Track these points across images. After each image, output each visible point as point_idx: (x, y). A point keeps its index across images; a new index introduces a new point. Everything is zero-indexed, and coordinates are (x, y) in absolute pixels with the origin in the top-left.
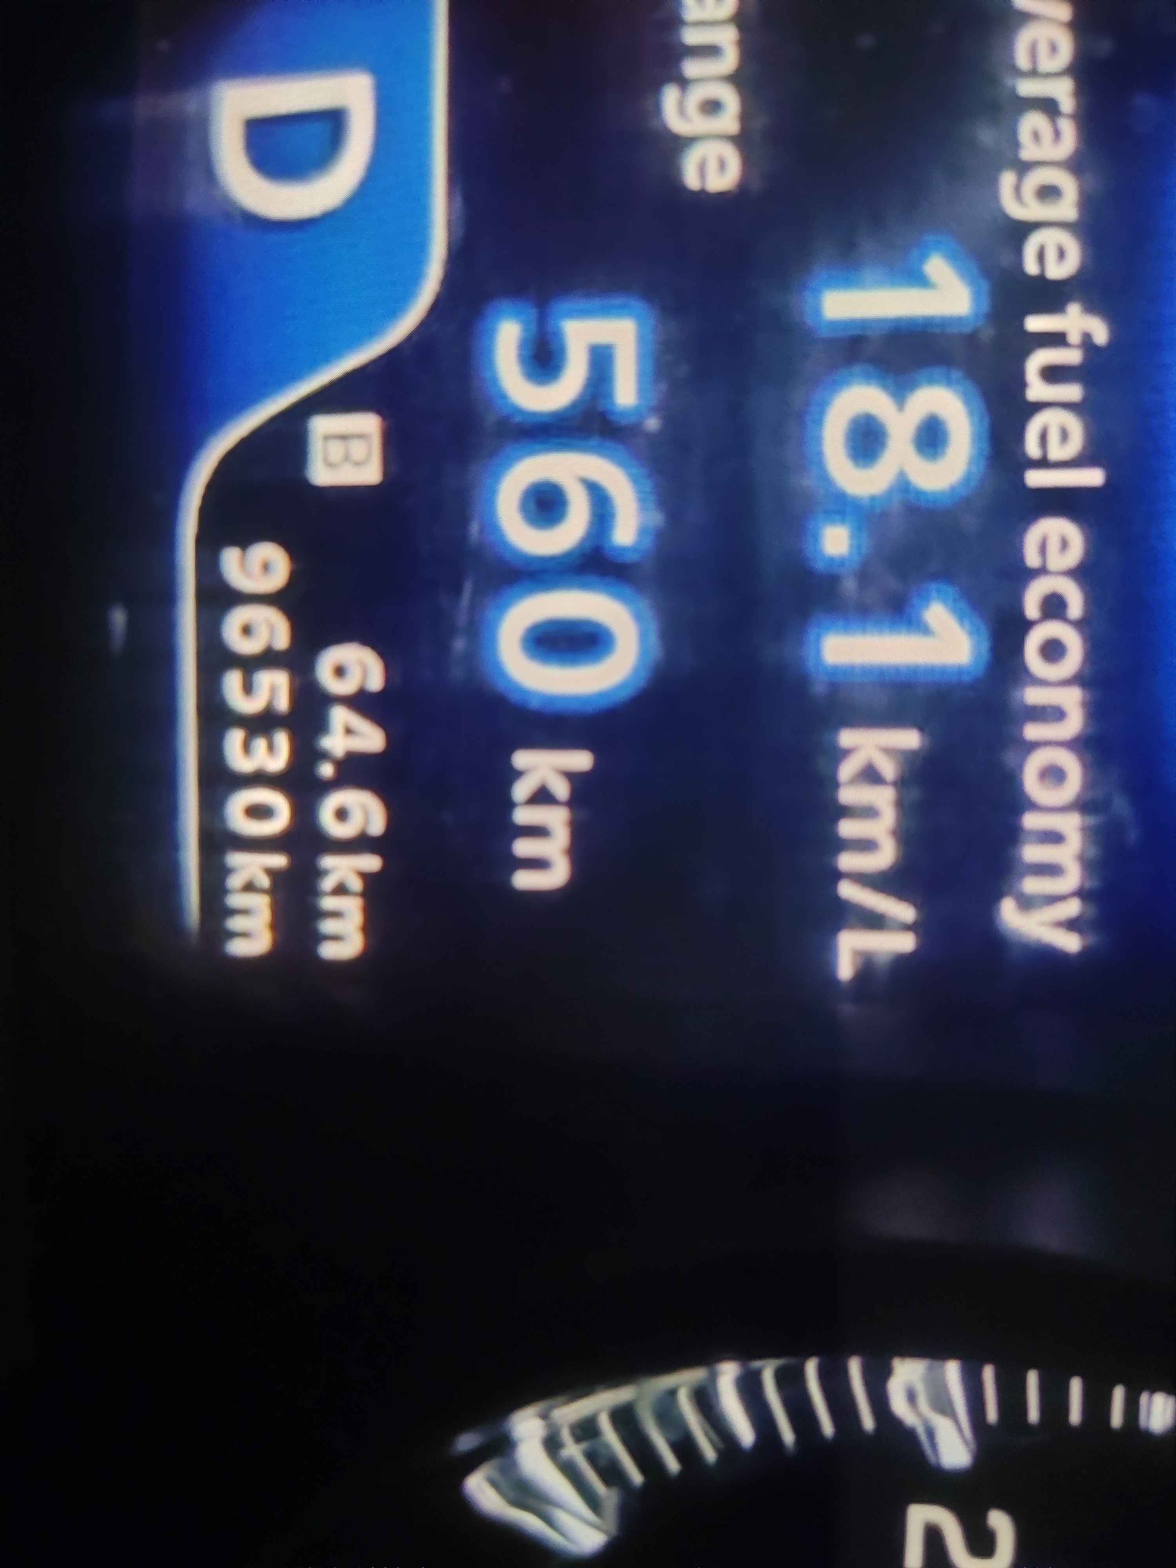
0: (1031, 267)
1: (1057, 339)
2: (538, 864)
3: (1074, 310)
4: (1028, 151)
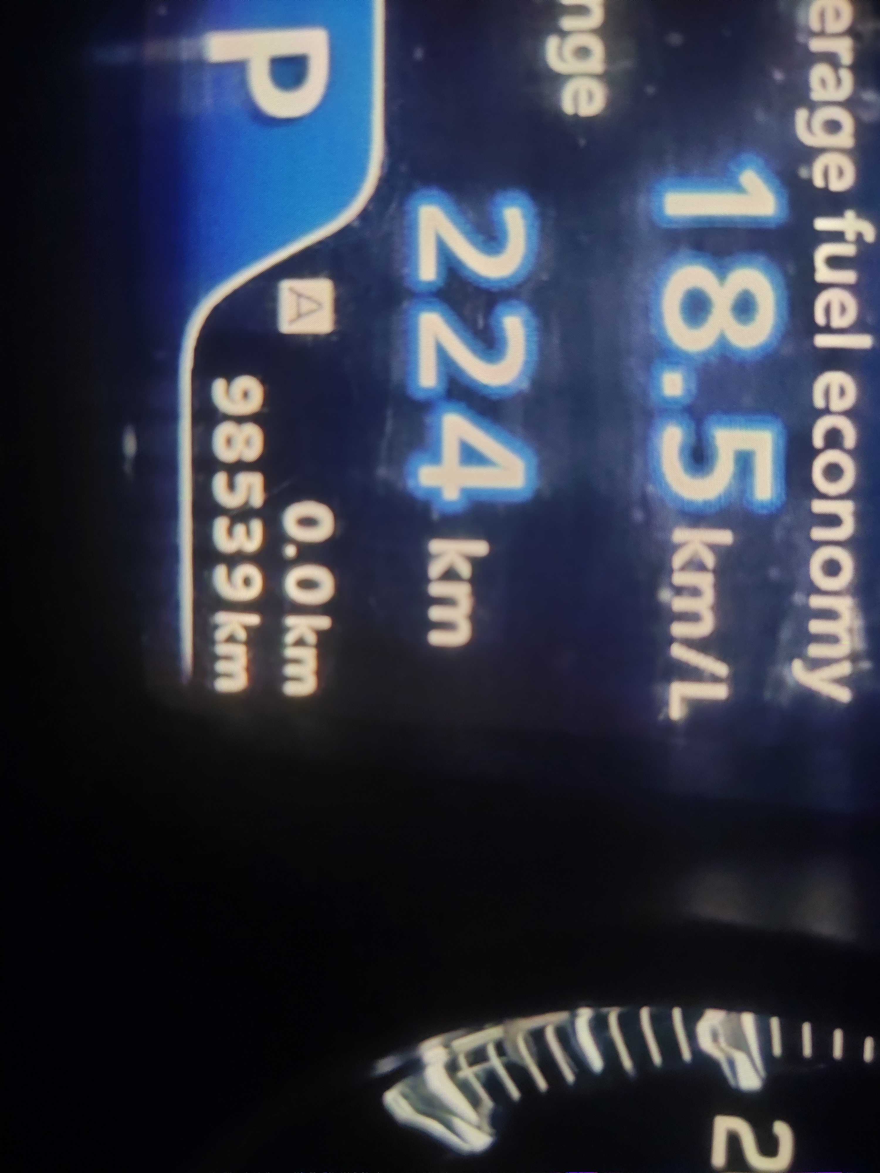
0: (819, 182)
1: (838, 237)
2: (447, 626)
3: (850, 215)
4: (817, 94)
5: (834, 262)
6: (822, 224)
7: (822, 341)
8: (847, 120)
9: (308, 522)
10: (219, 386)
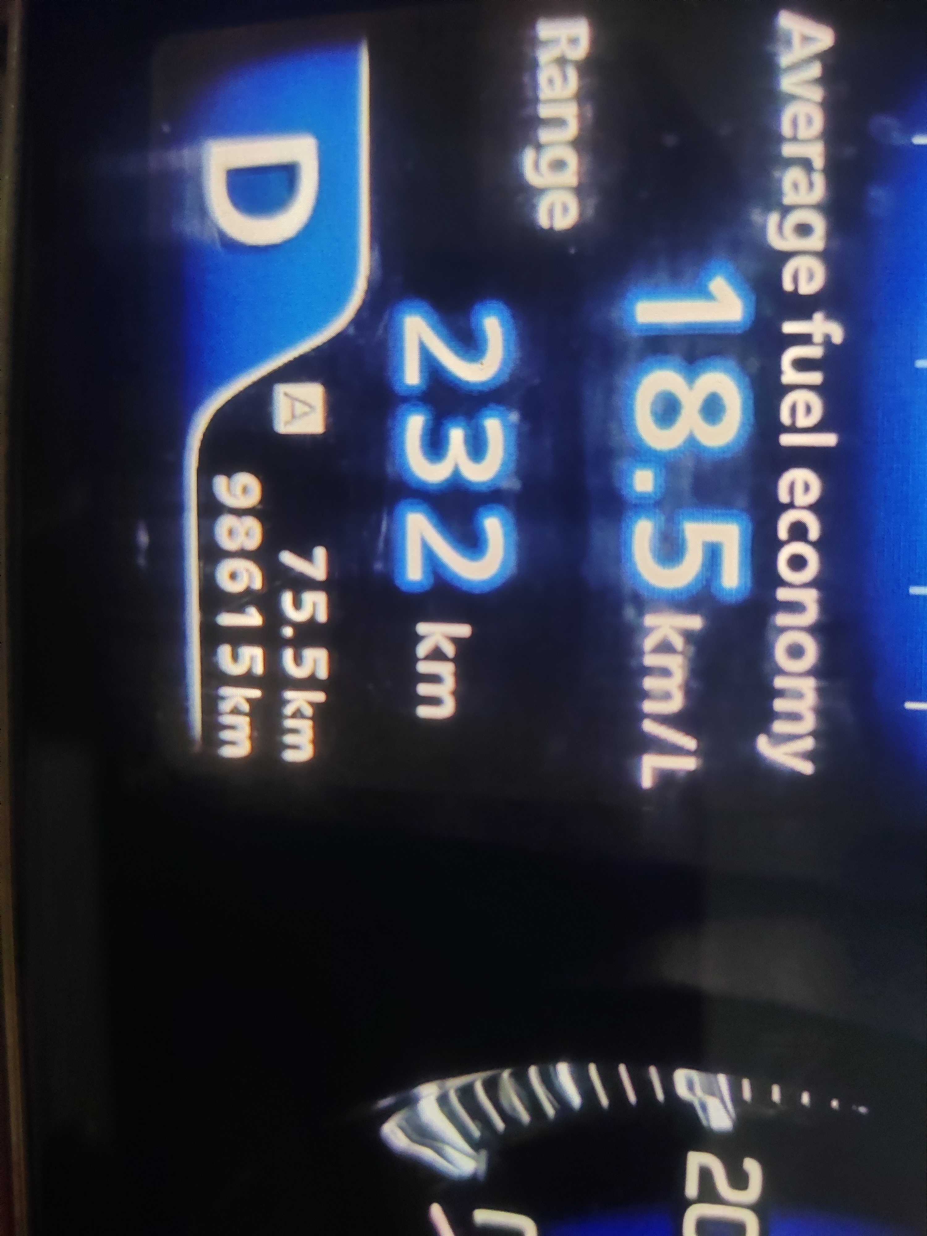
0: (788, 286)
1: (805, 339)
2: (434, 701)
3: (819, 317)
4: (789, 199)
5: (802, 365)
6: (790, 327)
7: (787, 440)
8: (819, 223)
10: (220, 482)
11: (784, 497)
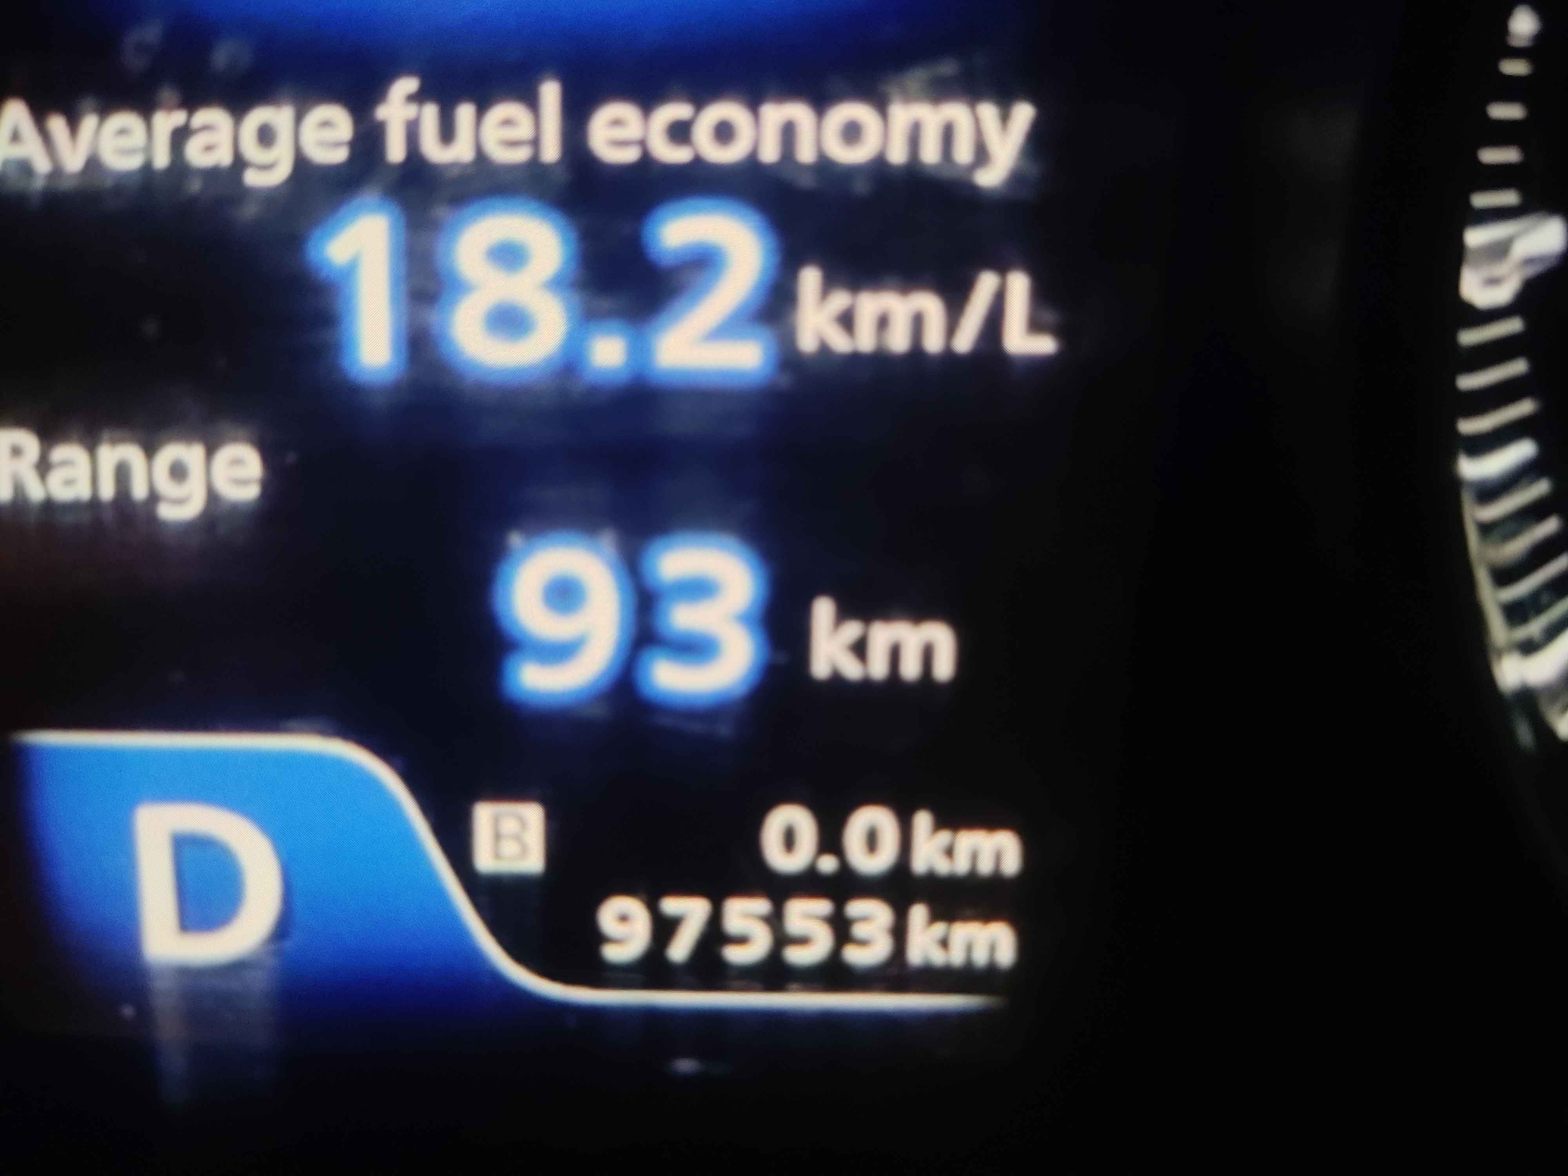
0: (340, 155)
1: (412, 130)
2: (928, 655)
3: (383, 112)
4: (223, 157)
5: (447, 134)
6: (396, 152)
7: (550, 153)
8: (258, 116)
9: (789, 840)
10: (613, 953)
11: (630, 155)
